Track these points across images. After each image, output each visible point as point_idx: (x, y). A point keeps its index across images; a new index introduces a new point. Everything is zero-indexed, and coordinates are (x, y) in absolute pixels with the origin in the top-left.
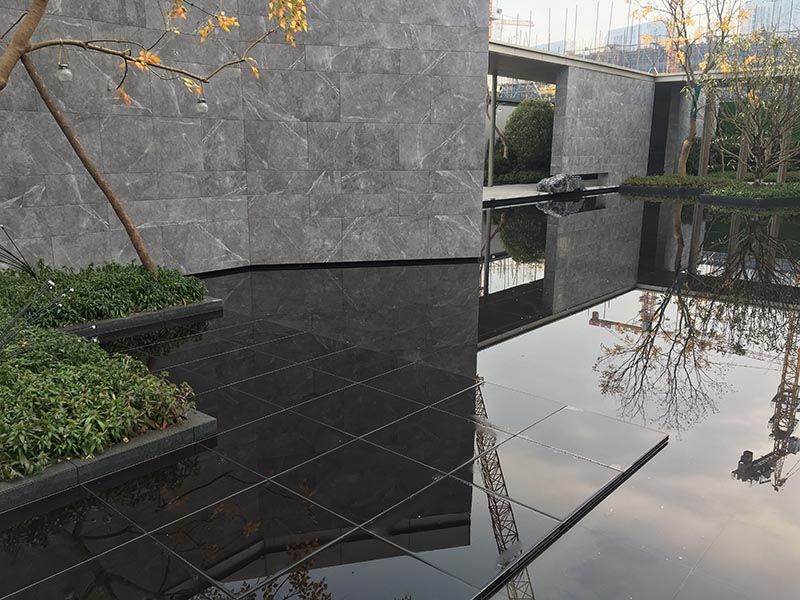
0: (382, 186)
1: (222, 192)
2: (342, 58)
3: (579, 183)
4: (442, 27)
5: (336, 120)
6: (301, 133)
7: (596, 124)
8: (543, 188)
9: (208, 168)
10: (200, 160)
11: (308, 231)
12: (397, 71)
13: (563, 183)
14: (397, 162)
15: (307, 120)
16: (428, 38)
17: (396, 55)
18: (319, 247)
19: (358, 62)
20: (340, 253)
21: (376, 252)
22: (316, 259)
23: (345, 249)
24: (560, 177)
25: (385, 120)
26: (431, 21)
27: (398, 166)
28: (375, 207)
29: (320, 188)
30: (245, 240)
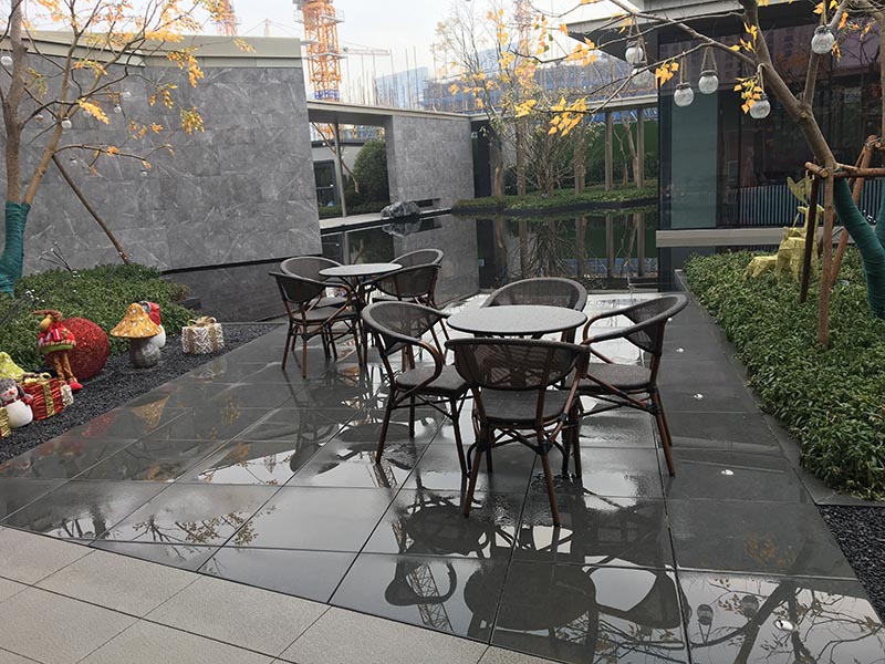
0: (253, 213)
1: (151, 224)
2: (218, 137)
3: (415, 208)
4: (278, 115)
5: (219, 174)
6: (197, 184)
7: (423, 160)
8: (385, 214)
9: (141, 210)
10: (136, 205)
11: (207, 245)
12: (254, 142)
13: (400, 208)
14: (261, 197)
15: (200, 175)
16: (270, 121)
17: (251, 133)
18: (215, 253)
19: (228, 138)
20: (230, 257)
21: (254, 255)
22: (214, 263)
23: (233, 255)
24: (398, 204)
25: (249, 172)
26: (271, 111)
27: (261, 200)
28: (249, 227)
29: (212, 217)
30: (167, 253)
